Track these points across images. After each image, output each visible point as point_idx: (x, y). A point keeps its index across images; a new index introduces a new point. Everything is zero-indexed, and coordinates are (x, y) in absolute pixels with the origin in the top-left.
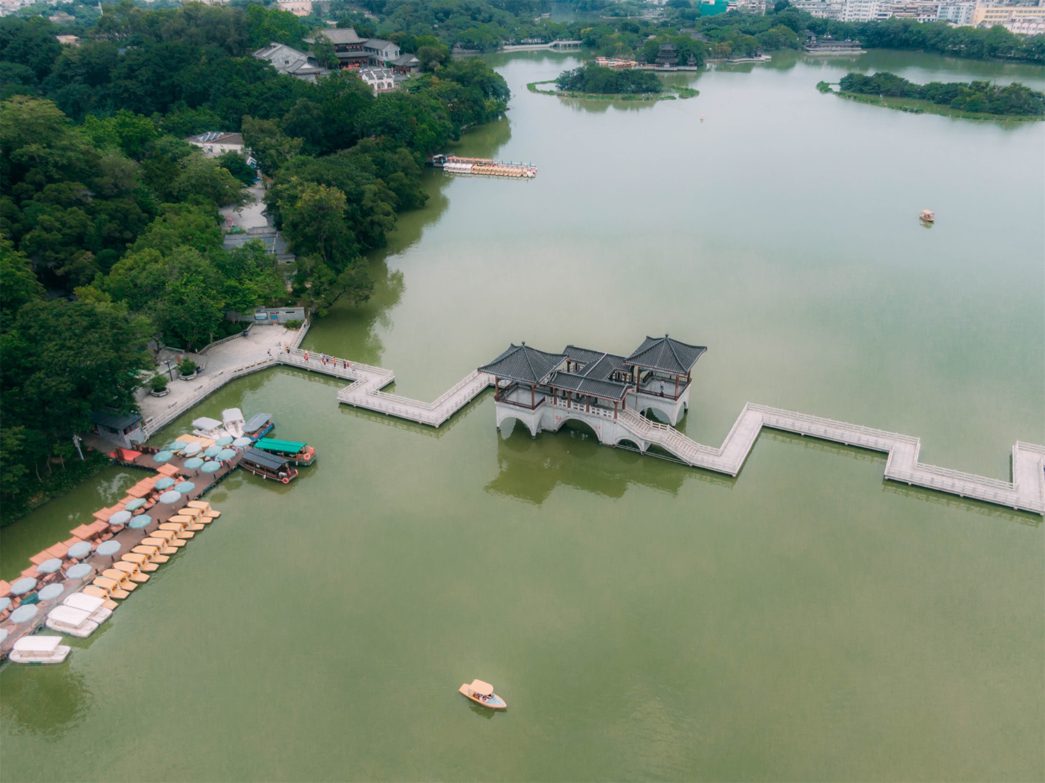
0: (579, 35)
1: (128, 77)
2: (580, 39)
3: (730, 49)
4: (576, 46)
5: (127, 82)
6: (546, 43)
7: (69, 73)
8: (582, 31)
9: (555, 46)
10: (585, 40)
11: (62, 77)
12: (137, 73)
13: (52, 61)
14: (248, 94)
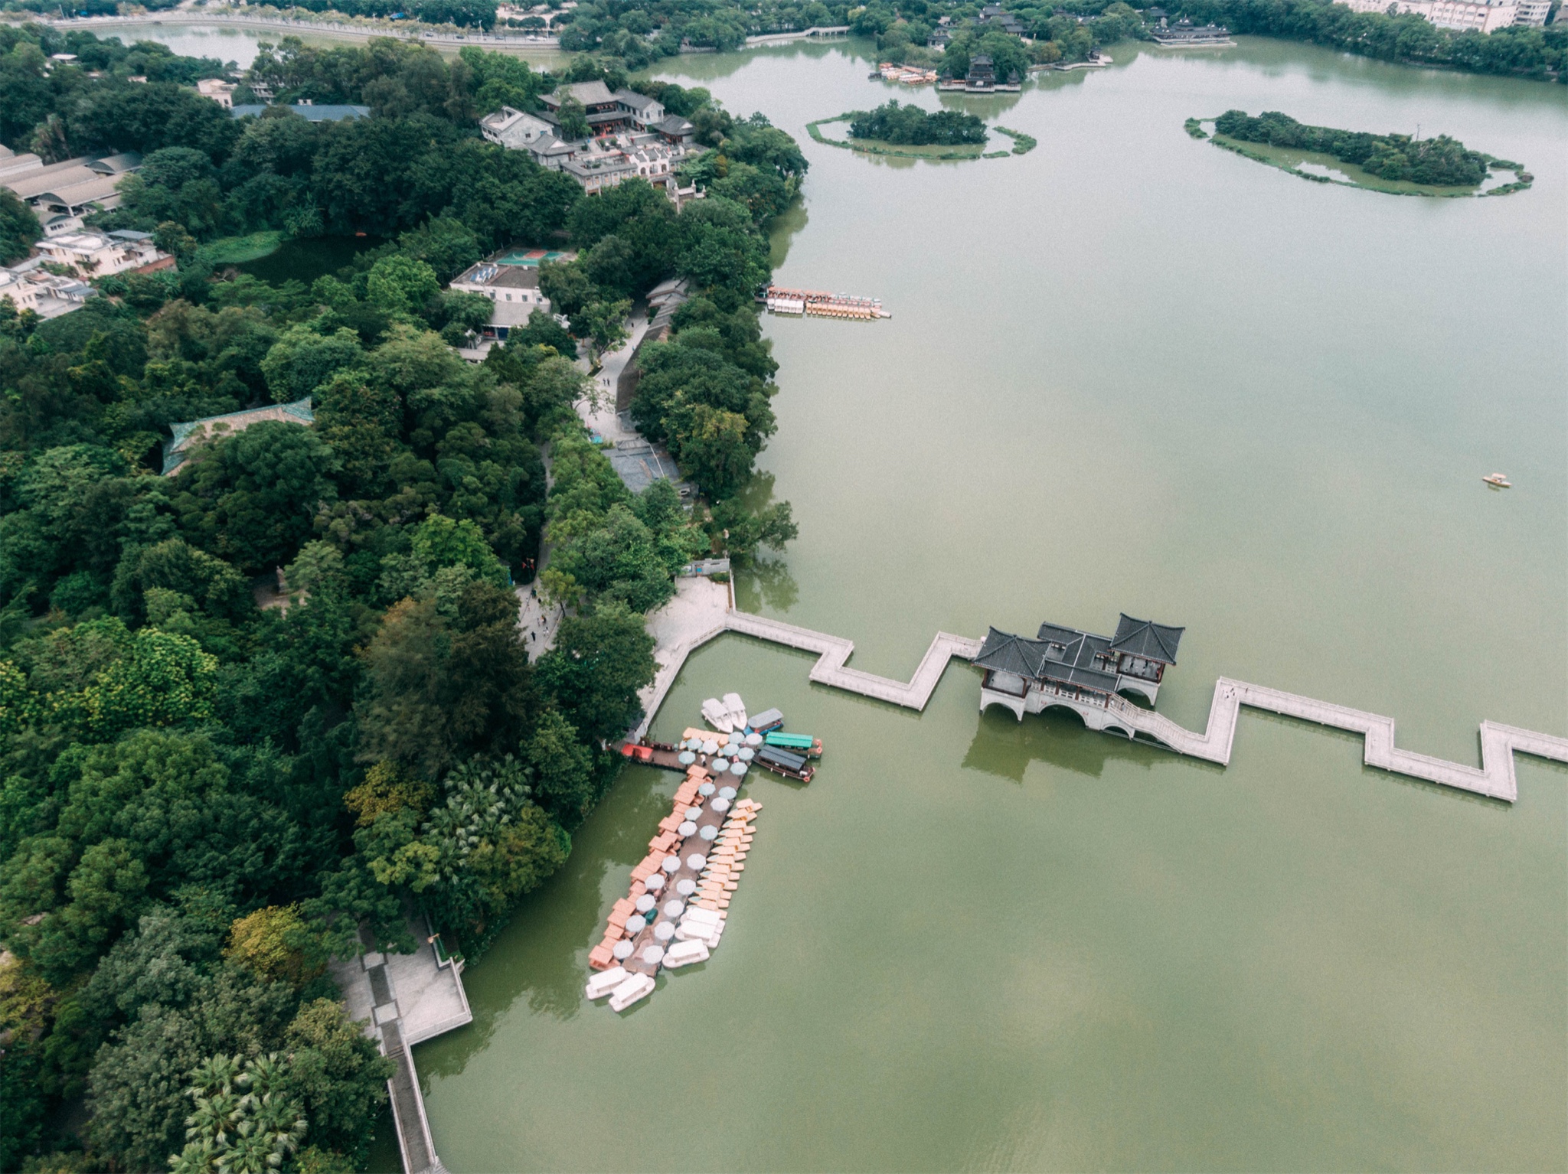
0: (846, 19)
1: (341, 169)
2: (847, 23)
3: (1060, 52)
4: (841, 33)
5: (338, 176)
6: (800, 29)
7: (255, 159)
8: (850, 13)
9: (813, 34)
10: (853, 26)
11: (245, 163)
12: (351, 164)
13: (231, 140)
14: (504, 197)
